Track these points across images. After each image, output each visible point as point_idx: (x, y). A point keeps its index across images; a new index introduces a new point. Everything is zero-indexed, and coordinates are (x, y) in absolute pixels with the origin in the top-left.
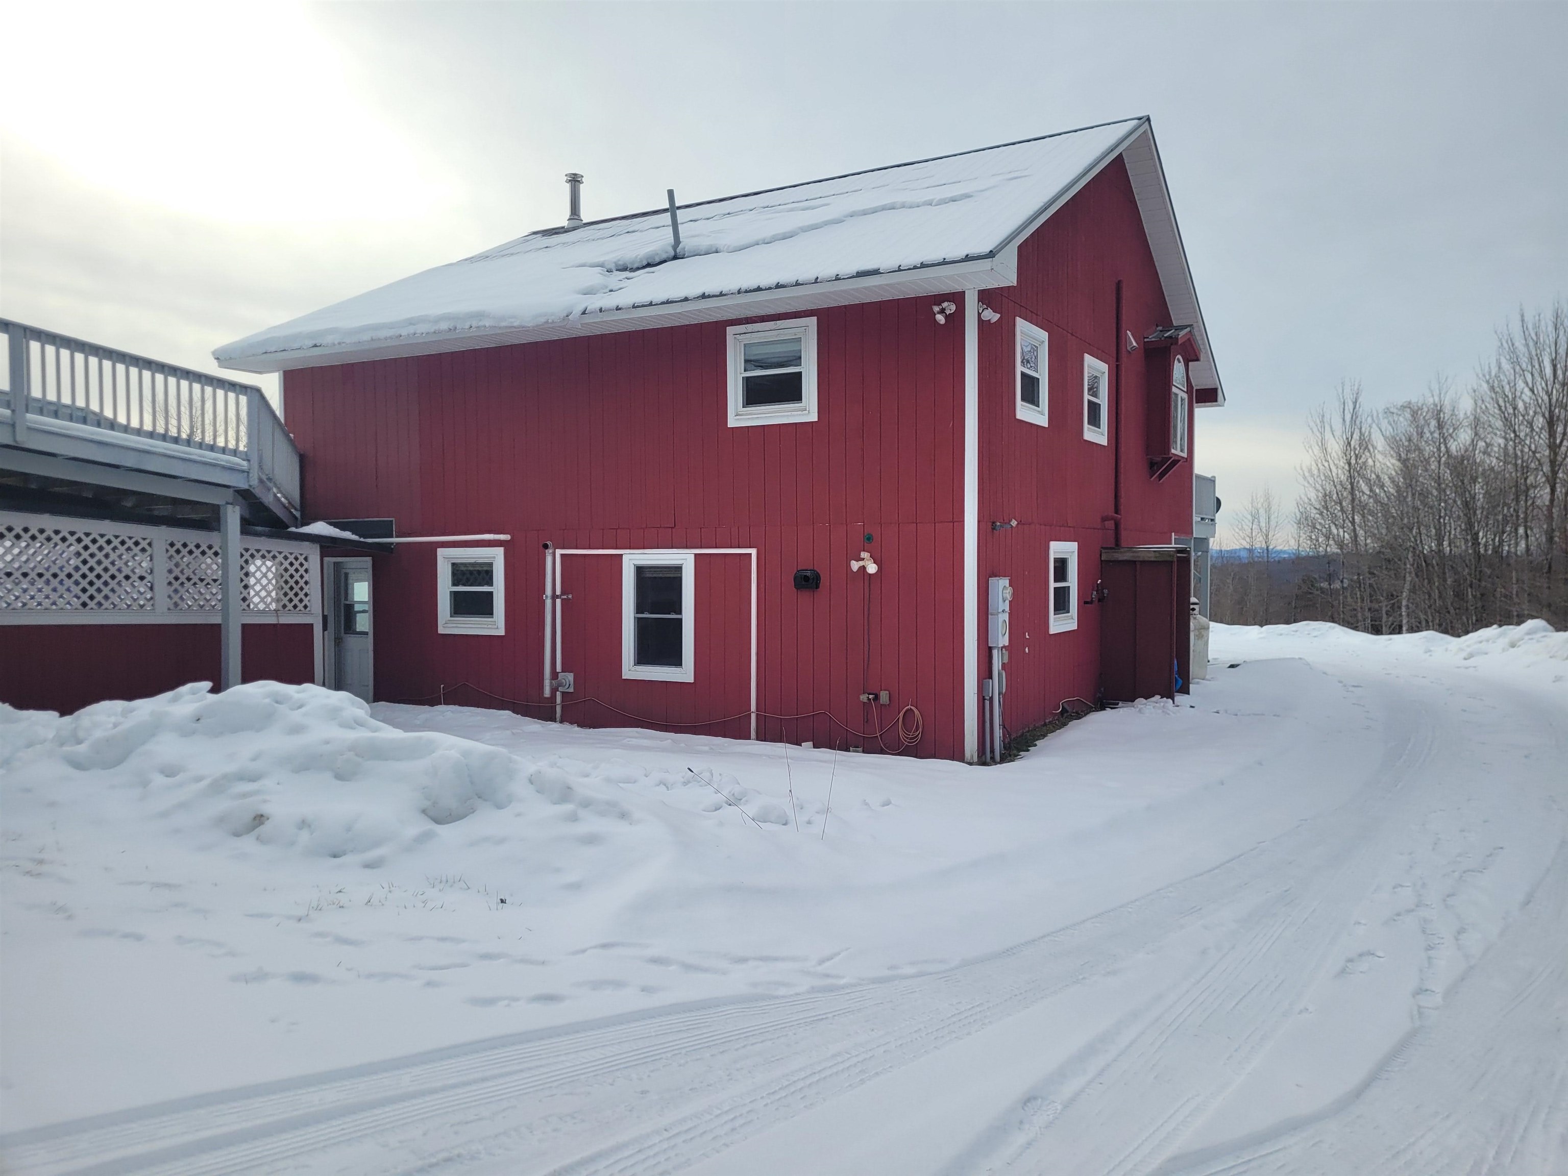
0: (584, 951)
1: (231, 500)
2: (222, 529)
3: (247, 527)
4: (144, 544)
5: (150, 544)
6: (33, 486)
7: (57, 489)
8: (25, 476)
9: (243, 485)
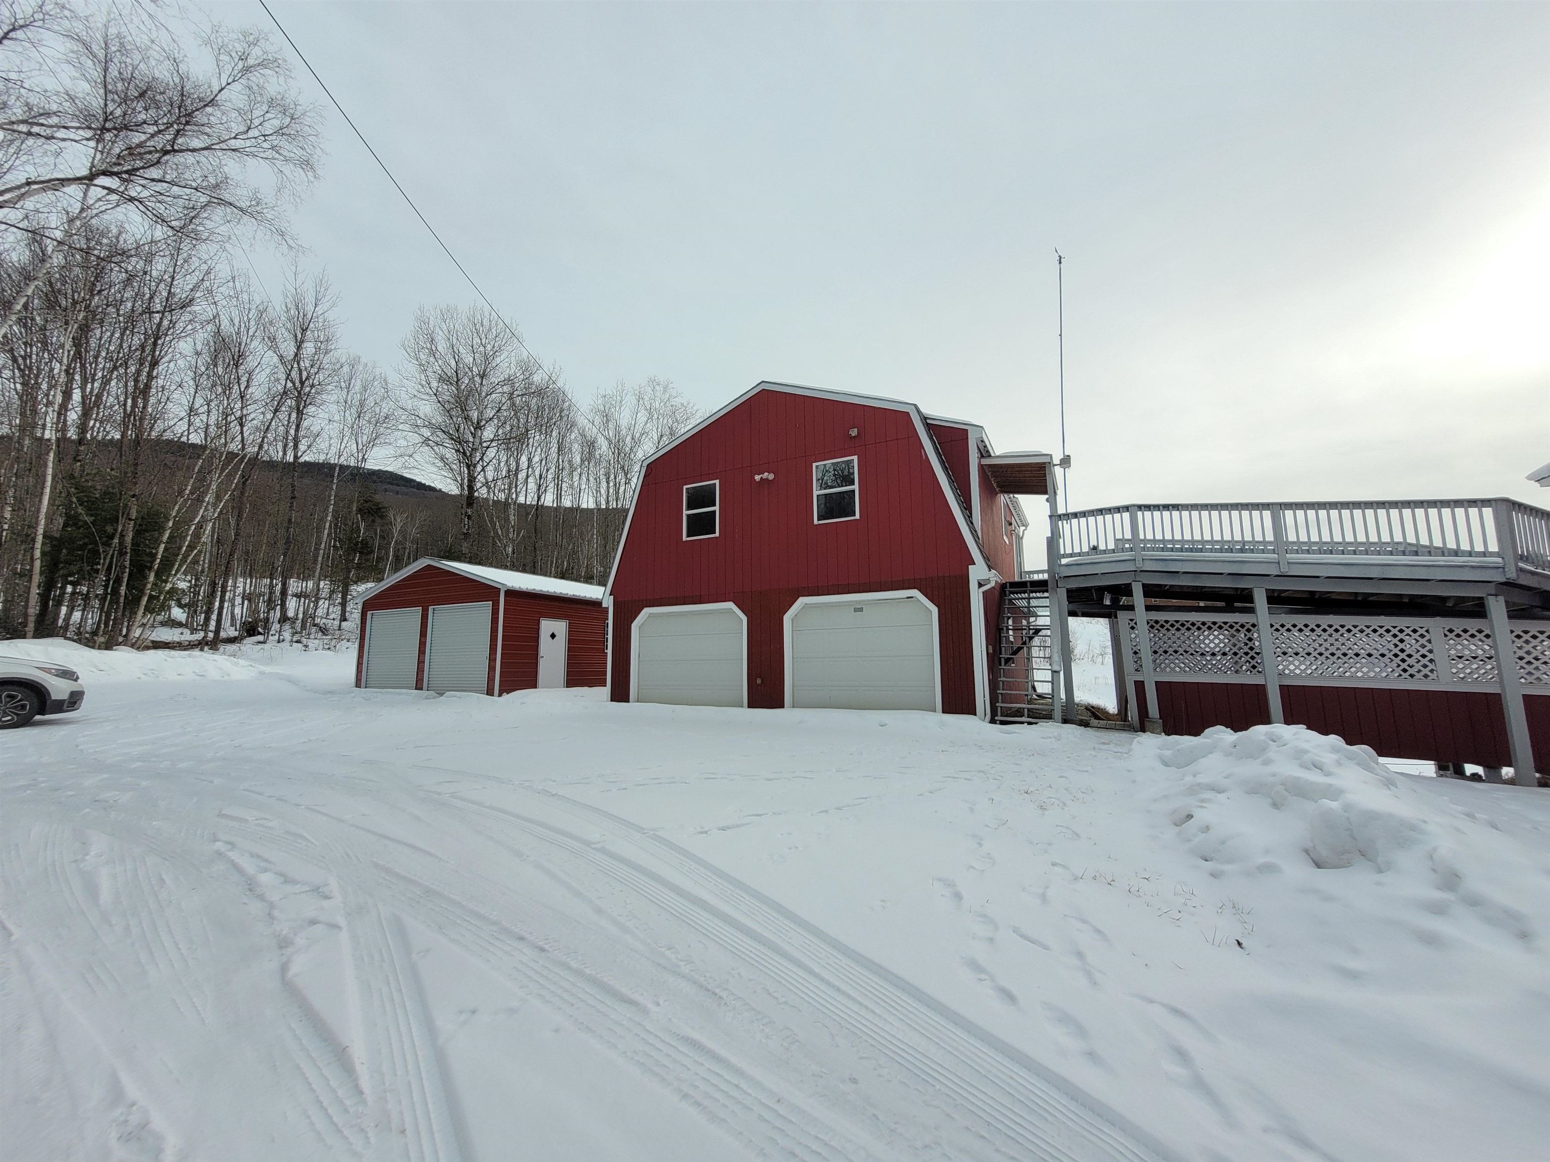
0: (1152, 1002)
1: (1493, 592)
2: (1489, 616)
3: (1515, 613)
4: (1421, 631)
5: (1427, 631)
6: (1360, 598)
7: (1371, 598)
8: (1356, 594)
9: (1502, 579)
